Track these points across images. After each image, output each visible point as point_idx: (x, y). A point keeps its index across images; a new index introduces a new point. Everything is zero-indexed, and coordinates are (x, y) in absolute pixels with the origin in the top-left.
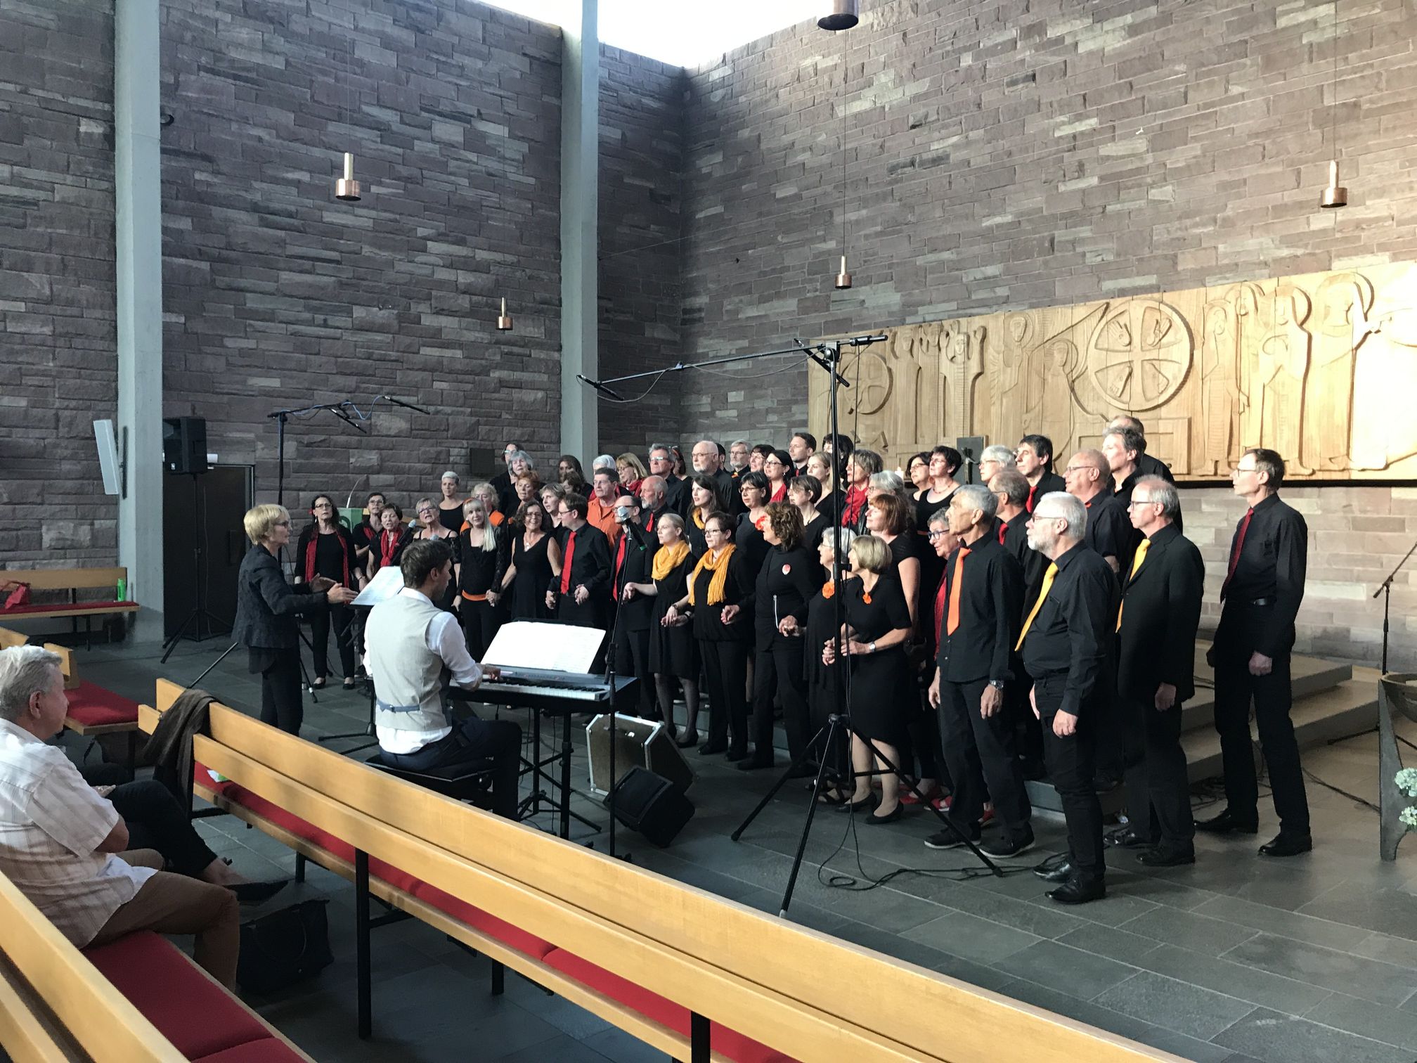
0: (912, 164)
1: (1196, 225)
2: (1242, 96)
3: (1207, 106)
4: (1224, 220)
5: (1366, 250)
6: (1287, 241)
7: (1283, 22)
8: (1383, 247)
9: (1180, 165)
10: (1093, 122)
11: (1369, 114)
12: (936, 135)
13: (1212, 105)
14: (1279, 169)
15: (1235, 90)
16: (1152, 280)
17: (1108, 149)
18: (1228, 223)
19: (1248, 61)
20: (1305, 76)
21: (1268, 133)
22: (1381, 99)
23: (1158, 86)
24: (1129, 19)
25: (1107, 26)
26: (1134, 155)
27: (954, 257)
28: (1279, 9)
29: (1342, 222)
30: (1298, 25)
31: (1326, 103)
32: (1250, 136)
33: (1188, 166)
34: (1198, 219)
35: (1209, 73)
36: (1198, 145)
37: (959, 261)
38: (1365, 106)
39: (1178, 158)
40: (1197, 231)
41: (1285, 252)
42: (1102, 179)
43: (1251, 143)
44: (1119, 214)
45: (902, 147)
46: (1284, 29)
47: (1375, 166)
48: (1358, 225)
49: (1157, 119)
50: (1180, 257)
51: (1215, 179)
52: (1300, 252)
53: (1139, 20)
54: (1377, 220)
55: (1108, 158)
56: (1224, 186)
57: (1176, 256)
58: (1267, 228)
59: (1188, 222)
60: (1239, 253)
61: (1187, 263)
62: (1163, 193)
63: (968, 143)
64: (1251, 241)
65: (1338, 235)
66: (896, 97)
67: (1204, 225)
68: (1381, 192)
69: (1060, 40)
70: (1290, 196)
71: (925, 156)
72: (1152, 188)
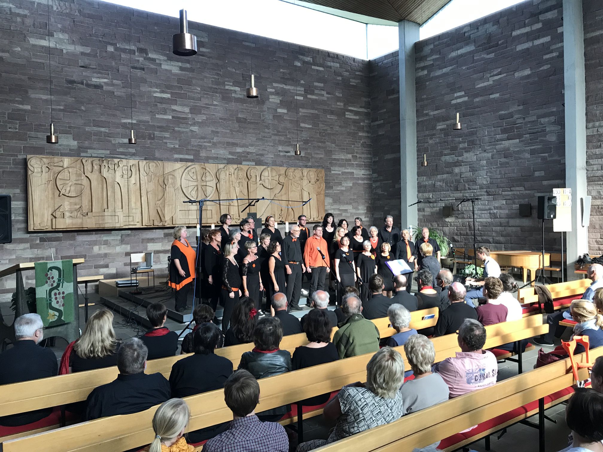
0: (82, 83)
1: (205, 142)
2: (216, 105)
3: (206, 104)
4: (213, 142)
5: (249, 160)
6: (231, 153)
7: (227, 87)
8: (253, 161)
9: (200, 121)
10: (169, 96)
11: (250, 123)
12: (95, 75)
13: (208, 105)
14: (228, 131)
15: (215, 103)
16: (191, 157)
17: (174, 107)
18: (215, 144)
19: (218, 95)
20: (233, 106)
21: (225, 119)
22: (251, 119)
23: (191, 92)
24: (180, 64)
25: (172, 63)
26: (184, 112)
27: (107, 131)
28: (226, 83)
29: (244, 151)
30: (231, 90)
31: (240, 116)
32: (220, 119)
33: (202, 122)
34: (205, 140)
35: (207, 94)
36: (205, 116)
37: (110, 133)
38: (249, 120)
39: (200, 118)
40: (205, 144)
41: (230, 157)
42: (173, 117)
43: (220, 121)
44: (179, 131)
45: (76, 74)
46: (227, 90)
47: (251, 138)
48: (248, 153)
49: (192, 103)
50: (201, 151)
51: (210, 128)
52: (234, 157)
53: (184, 66)
54: (252, 153)
55: (175, 110)
56: (212, 131)
57: (199, 151)
58: (225, 148)
59: (202, 140)
60: (218, 154)
61: (203, 154)
62: (195, 128)
63: (113, 85)
64: (221, 151)
65: (243, 155)
66: (70, 48)
67: (208, 142)
68: (252, 145)
69: (154, 60)
70: (230, 140)
71: (89, 82)
72: (191, 126)
